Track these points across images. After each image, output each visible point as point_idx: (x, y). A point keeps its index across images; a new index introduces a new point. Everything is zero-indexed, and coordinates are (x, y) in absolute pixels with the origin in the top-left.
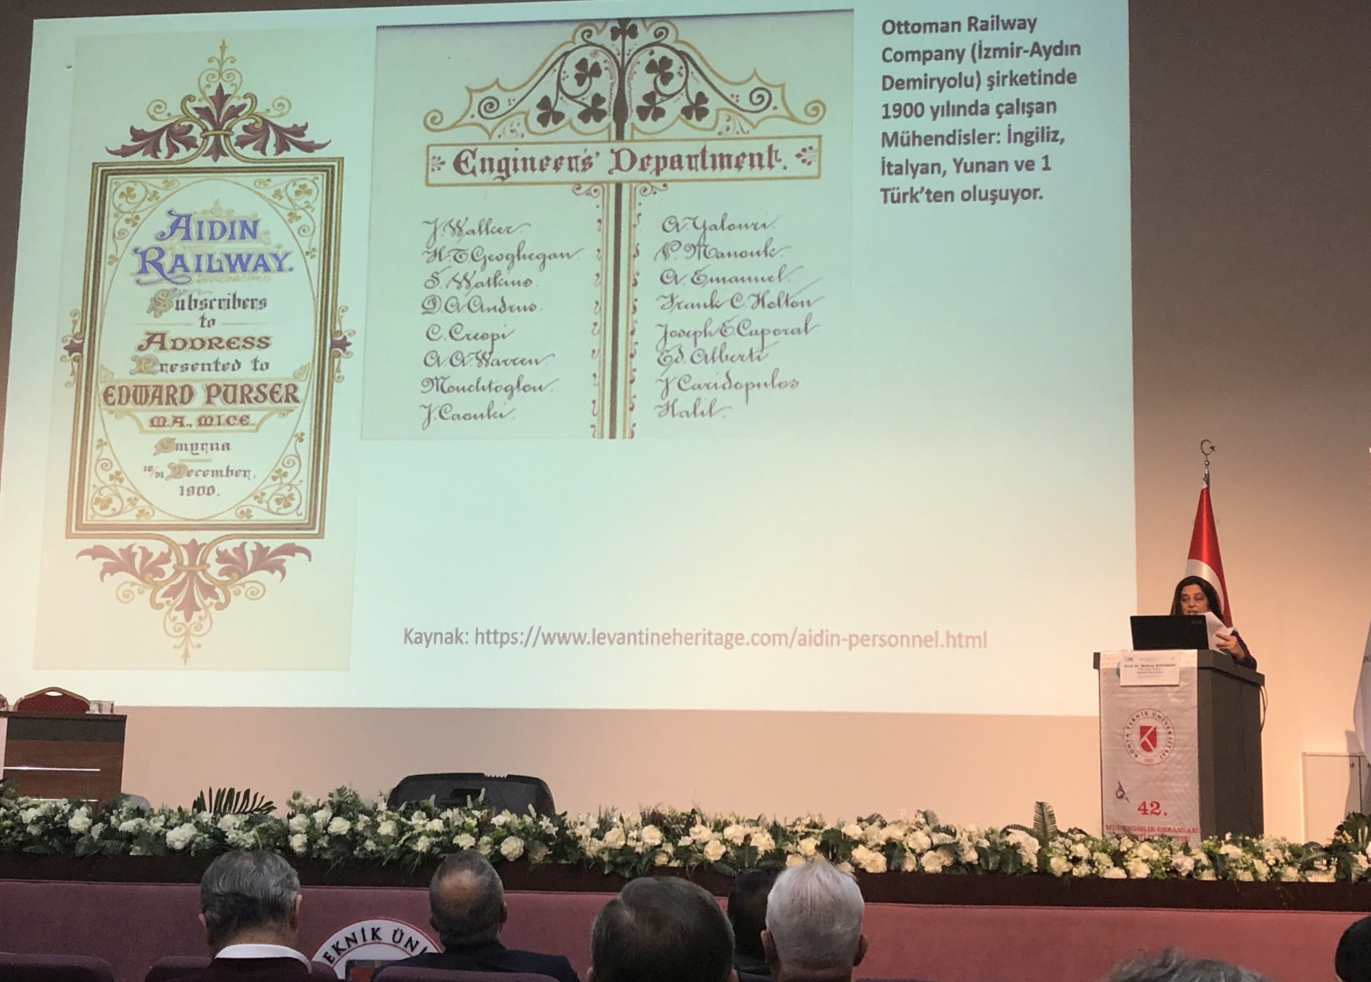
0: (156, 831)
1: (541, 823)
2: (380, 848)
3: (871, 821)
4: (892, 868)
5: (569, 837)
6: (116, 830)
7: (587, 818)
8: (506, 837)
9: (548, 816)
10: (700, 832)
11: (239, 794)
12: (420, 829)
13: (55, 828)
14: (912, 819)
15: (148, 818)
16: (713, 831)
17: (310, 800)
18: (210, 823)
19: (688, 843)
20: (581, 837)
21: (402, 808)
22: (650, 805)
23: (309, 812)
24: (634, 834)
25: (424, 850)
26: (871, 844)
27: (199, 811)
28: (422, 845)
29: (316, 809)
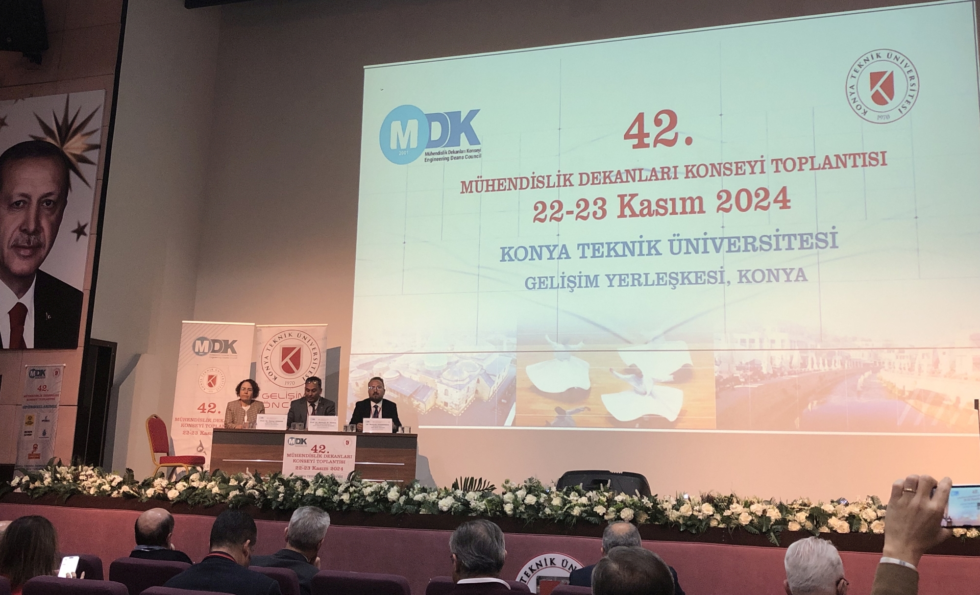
0: (433, 500)
1: (643, 500)
2: (553, 513)
3: (839, 502)
4: (853, 531)
5: (659, 509)
6: (412, 499)
7: (670, 498)
8: (623, 508)
9: (647, 496)
10: (736, 508)
11: (476, 480)
12: (575, 502)
13: (381, 498)
14: (864, 501)
15: (429, 493)
16: (744, 507)
17: (514, 485)
18: (461, 496)
19: (729, 514)
20: (666, 509)
21: (565, 490)
22: (706, 492)
23: (514, 491)
24: (697, 508)
25: (578, 515)
26: (840, 516)
27: (455, 490)
28: (576, 511)
29: (518, 489)
